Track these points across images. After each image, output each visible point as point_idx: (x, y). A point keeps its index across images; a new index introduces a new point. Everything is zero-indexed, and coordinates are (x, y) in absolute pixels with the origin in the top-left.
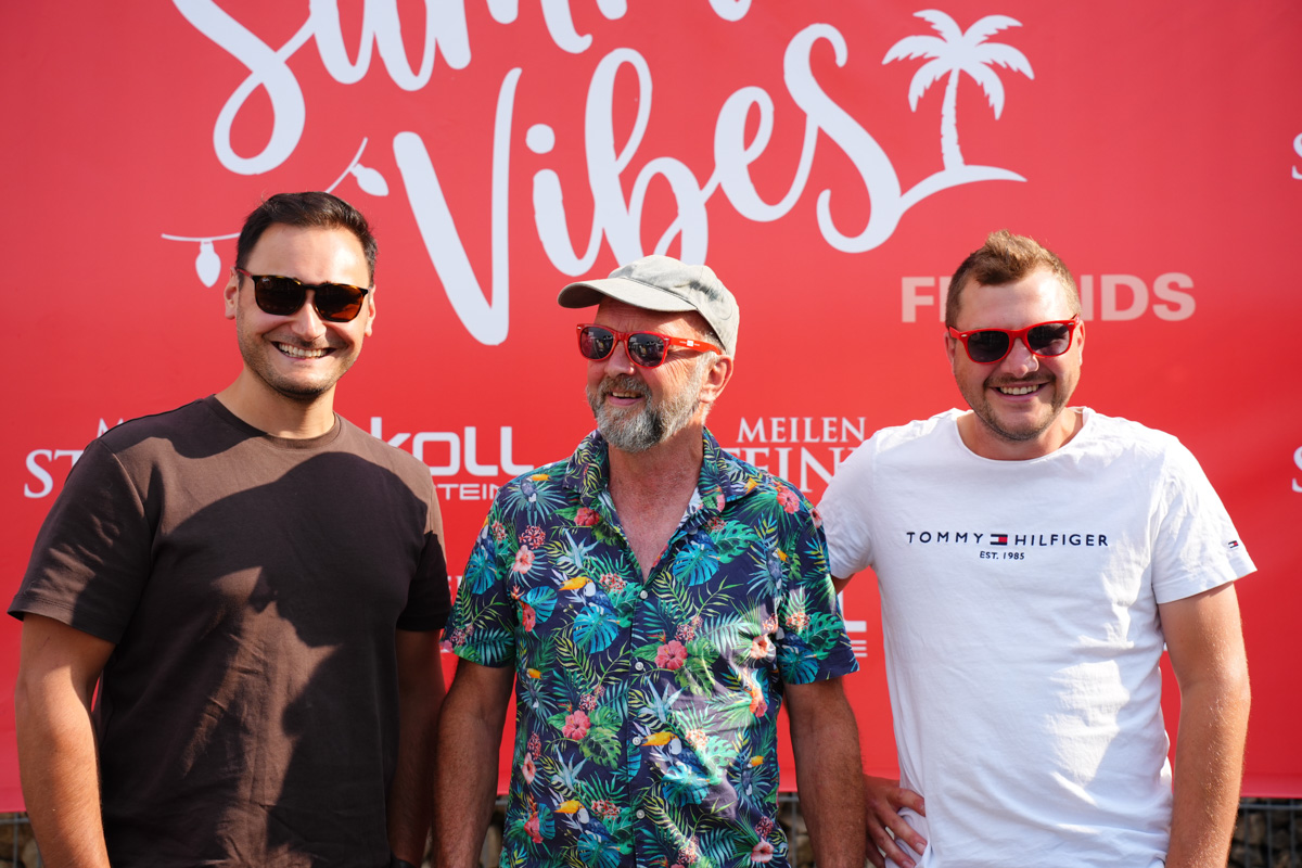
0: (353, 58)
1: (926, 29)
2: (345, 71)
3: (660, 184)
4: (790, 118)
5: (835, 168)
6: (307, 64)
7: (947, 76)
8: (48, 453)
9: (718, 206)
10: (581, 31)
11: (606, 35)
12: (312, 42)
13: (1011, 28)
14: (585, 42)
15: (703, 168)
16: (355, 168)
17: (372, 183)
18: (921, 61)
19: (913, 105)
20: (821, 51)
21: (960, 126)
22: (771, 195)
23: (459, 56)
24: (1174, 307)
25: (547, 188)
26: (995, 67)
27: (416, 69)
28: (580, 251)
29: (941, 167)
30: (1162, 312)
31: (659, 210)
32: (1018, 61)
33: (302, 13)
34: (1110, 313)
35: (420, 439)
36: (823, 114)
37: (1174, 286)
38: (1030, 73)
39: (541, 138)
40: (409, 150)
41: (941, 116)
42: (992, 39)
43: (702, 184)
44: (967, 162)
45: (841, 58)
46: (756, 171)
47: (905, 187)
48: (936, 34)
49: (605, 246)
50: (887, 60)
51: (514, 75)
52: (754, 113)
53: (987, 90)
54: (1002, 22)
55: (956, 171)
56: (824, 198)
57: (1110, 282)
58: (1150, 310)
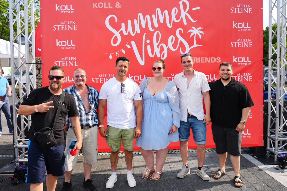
0: (126, 32)
1: (192, 29)
2: (126, 34)
3: (162, 46)
4: (177, 39)
5: (182, 45)
6: (121, 33)
7: (195, 34)
8: (94, 78)
9: (169, 49)
10: (153, 29)
11: (155, 29)
12: (122, 30)
13: (202, 29)
14: (153, 30)
15: (167, 45)
16: (127, 45)
17: (129, 47)
18: (192, 32)
19: (191, 38)
20: (180, 31)
21: (196, 40)
22: (174, 48)
23: (139, 32)
24: (219, 61)
25: (149, 47)
26: (200, 33)
27: (134, 33)
28: (153, 54)
29: (194, 45)
30: (217, 62)
31: (162, 49)
32: (202, 33)
33: (121, 27)
34: (212, 62)
35: (135, 76)
36: (180, 38)
37: (219, 59)
38: (204, 34)
39: (148, 41)
40: (133, 43)
41: (194, 39)
42: (199, 30)
43: (167, 47)
44: (197, 44)
45: (182, 32)
46: (173, 45)
47: (190, 47)
48: (193, 29)
49: (156, 54)
50: (188, 32)
51: (145, 34)
52: (172, 38)
53: (199, 36)
54: (201, 28)
55: (196, 45)
56: (181, 48)
57: (212, 58)
58: (216, 61)
